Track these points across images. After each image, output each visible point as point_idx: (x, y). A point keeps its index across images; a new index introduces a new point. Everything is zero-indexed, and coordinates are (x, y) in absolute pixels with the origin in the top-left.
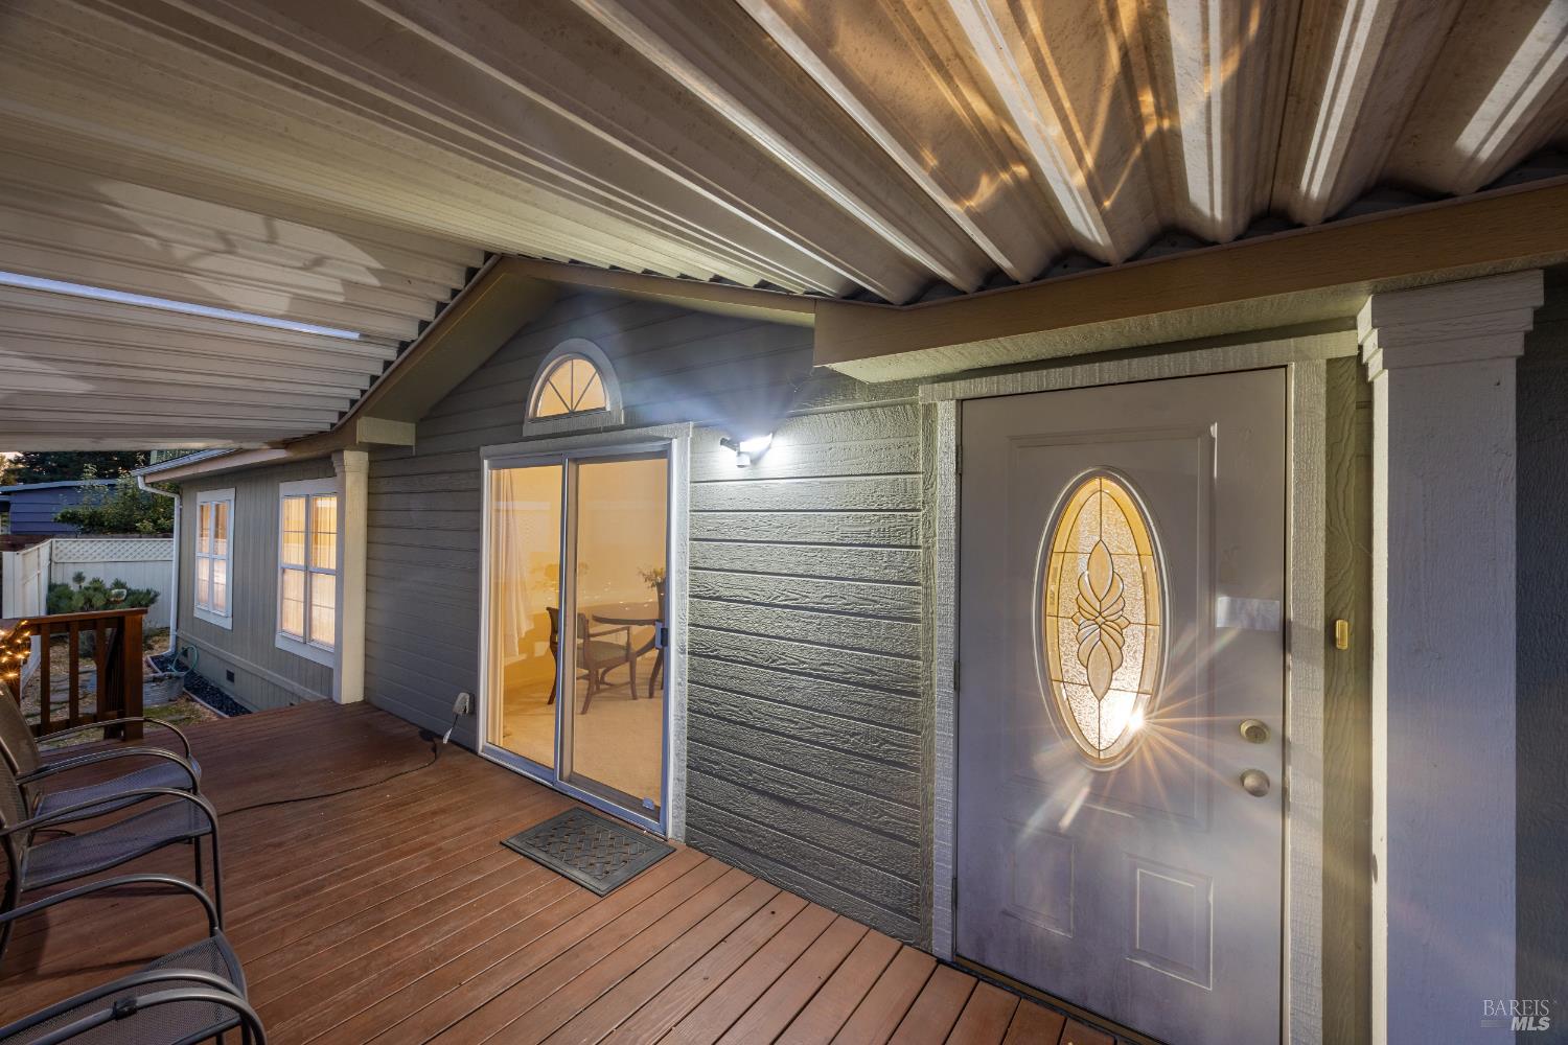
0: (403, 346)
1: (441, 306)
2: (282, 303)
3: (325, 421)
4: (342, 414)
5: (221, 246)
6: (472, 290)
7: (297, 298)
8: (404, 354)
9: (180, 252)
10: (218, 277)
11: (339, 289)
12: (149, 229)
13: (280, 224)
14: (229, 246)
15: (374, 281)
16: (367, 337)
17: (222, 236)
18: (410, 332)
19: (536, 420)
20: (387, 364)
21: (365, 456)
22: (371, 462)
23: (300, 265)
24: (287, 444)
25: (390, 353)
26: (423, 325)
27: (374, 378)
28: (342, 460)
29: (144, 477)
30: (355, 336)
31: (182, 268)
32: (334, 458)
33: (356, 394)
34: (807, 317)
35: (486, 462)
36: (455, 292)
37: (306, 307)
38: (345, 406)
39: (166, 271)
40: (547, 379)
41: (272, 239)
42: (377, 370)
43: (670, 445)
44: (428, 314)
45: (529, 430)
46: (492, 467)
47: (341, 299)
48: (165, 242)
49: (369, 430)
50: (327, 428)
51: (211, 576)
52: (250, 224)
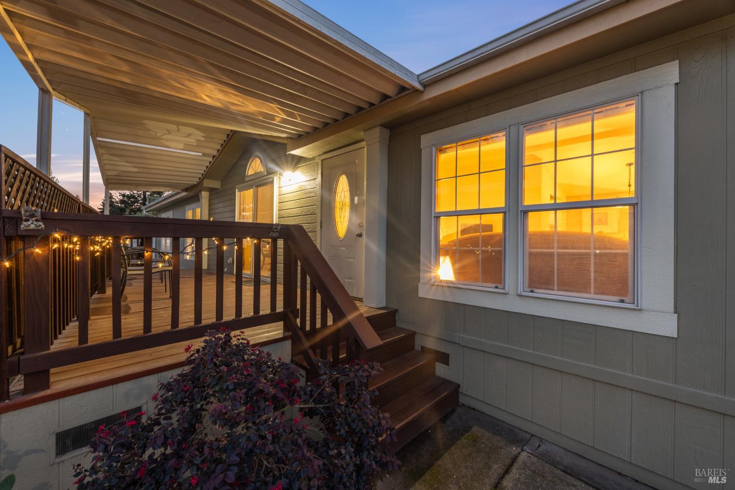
0: (214, 157)
1: (222, 145)
2: (182, 146)
3: (195, 181)
4: (200, 178)
5: (167, 132)
6: (229, 140)
7: (185, 144)
8: (214, 159)
9: (159, 135)
10: (167, 140)
11: (195, 142)
12: (153, 130)
13: (180, 127)
14: (169, 132)
15: (203, 139)
16: (204, 155)
17: (168, 130)
18: (215, 153)
19: (248, 176)
20: (210, 162)
21: (208, 193)
22: (210, 195)
23: (185, 136)
24: (186, 190)
25: (211, 159)
26: (218, 150)
27: (207, 167)
28: (201, 194)
29: (145, 209)
30: (201, 154)
31: (159, 138)
32: (199, 194)
33: (203, 172)
34: (286, 142)
35: (237, 190)
36: (225, 141)
37: (188, 147)
38: (200, 176)
39: (155, 139)
40: (250, 164)
41: (179, 130)
42: (208, 164)
43: (273, 179)
44: (219, 147)
45: (247, 179)
46: (238, 191)
47: (196, 144)
48: (155, 132)
49: (208, 183)
50: (196, 183)
51: (166, 243)
52: (174, 127)
